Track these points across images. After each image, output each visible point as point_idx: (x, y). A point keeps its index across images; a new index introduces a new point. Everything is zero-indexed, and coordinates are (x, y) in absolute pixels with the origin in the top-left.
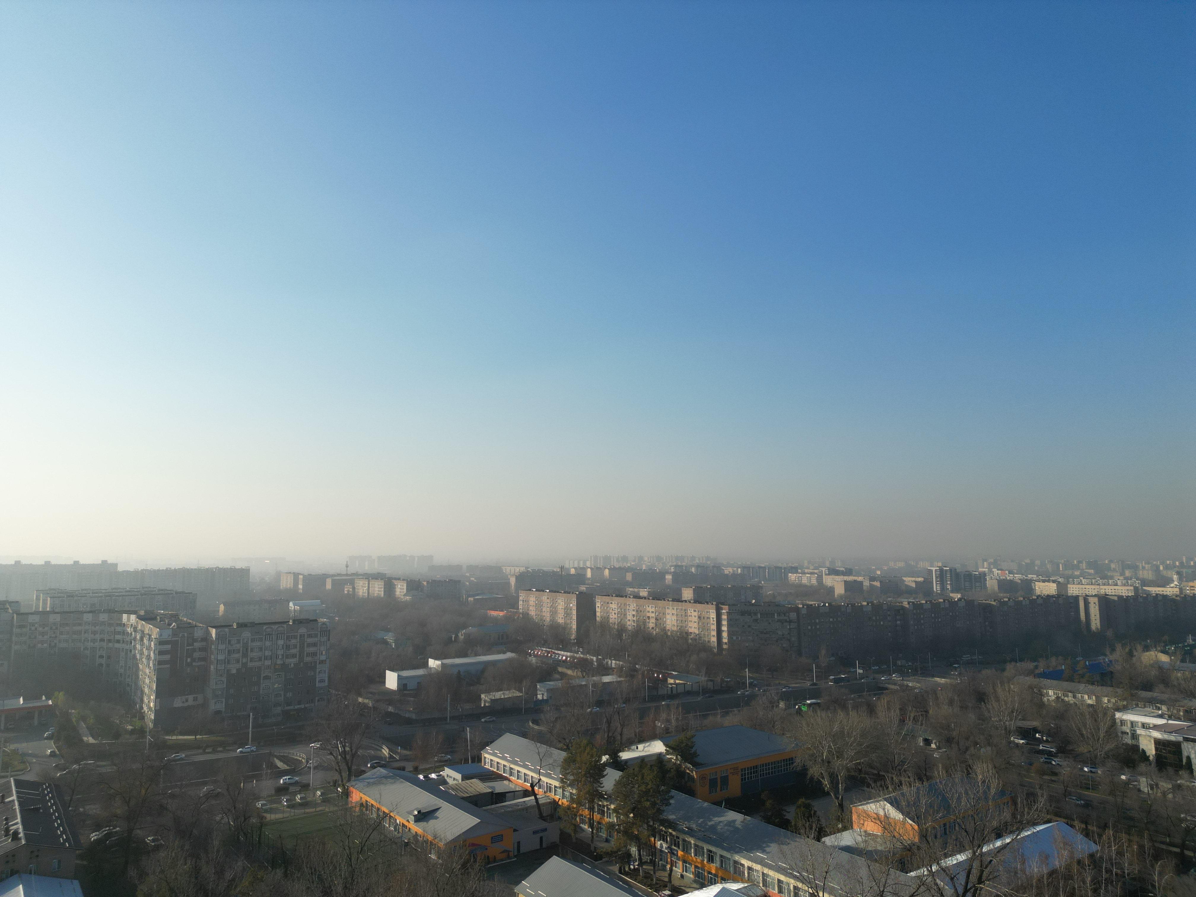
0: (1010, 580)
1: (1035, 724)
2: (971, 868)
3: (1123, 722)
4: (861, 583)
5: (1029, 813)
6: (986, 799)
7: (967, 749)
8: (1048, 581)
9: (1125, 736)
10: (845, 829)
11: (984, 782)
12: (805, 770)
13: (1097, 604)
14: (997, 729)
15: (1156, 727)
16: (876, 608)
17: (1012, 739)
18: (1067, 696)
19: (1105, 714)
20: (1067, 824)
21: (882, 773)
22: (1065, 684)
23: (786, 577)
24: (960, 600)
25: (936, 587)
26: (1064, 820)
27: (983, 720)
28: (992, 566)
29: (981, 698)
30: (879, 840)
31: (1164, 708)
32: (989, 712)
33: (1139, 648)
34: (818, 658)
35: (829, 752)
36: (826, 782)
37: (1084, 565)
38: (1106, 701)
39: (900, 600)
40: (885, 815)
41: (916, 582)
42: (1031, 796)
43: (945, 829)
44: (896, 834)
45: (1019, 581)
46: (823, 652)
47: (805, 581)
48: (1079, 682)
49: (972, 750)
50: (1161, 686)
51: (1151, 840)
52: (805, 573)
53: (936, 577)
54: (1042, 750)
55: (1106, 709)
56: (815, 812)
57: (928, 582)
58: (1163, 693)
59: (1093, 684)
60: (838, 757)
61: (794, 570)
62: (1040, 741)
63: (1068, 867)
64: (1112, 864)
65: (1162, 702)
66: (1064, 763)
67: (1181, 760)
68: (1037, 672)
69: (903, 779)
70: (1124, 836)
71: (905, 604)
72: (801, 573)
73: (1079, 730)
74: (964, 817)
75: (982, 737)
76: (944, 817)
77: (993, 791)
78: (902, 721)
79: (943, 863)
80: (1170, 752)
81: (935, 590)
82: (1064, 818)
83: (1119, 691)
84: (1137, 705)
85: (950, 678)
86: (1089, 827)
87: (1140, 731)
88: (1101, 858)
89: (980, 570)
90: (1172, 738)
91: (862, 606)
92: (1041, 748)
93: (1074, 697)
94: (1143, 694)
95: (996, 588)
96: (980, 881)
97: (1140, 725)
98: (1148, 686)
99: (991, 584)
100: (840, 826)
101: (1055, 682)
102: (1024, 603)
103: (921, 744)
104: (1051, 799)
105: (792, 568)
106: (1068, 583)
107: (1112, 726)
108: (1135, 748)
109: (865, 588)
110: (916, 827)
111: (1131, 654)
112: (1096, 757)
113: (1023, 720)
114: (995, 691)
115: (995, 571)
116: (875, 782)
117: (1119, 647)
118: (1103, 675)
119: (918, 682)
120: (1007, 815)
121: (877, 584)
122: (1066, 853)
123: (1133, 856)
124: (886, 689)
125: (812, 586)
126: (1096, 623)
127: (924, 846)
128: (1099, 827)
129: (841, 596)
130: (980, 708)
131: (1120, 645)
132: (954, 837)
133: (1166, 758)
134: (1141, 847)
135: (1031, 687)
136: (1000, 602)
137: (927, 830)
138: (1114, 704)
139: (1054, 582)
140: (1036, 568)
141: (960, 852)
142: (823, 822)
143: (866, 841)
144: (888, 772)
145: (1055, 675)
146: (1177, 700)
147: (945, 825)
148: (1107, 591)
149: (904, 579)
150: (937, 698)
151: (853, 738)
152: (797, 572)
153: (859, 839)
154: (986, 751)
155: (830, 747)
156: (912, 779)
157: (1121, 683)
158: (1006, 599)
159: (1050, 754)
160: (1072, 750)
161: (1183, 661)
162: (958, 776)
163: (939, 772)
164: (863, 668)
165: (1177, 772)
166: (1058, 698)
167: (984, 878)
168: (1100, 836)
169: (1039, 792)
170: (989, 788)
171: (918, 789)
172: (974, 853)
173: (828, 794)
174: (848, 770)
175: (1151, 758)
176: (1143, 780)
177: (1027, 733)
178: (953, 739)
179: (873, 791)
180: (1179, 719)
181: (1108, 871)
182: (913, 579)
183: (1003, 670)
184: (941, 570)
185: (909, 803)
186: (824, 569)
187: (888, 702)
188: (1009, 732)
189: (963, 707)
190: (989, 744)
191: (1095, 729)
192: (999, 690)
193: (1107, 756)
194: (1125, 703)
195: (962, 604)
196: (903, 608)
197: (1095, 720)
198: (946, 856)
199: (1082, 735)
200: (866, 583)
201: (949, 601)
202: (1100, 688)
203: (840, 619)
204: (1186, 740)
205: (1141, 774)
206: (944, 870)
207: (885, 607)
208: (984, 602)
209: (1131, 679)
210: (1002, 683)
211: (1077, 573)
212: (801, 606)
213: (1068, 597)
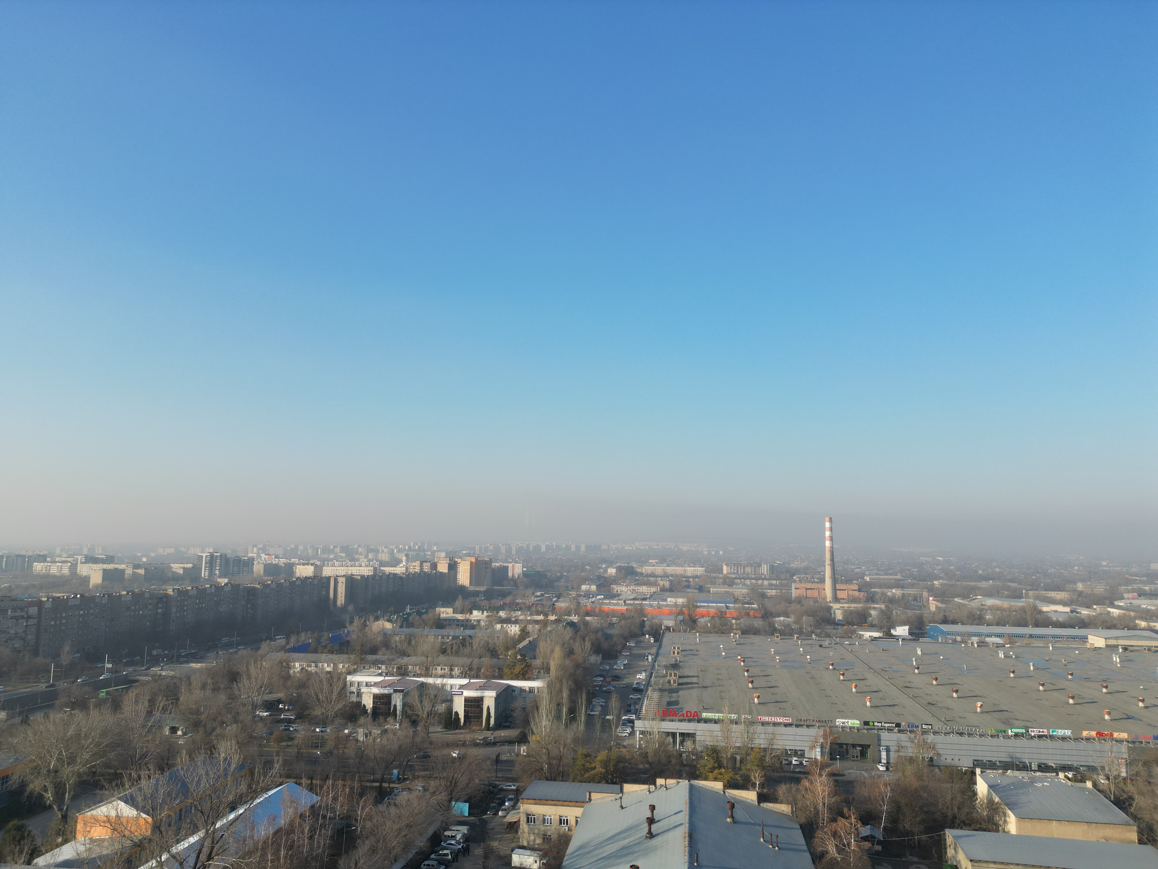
0: (276, 564)
1: (280, 695)
2: (202, 846)
3: (352, 684)
4: (123, 571)
5: (263, 781)
6: (226, 775)
7: (214, 729)
8: (308, 564)
9: (352, 695)
10: (66, 841)
11: (225, 759)
12: (23, 785)
13: (344, 583)
14: (245, 705)
15: (376, 684)
16: (137, 597)
17: (257, 713)
18: (311, 666)
19: (339, 678)
20: (296, 783)
21: (119, 771)
22: (310, 656)
23: (30, 566)
24: (226, 584)
25: (204, 573)
26: (294, 780)
27: (233, 699)
28: (261, 552)
29: (234, 677)
30: (106, 844)
31: (383, 667)
32: (240, 690)
33: (372, 618)
34: (59, 655)
35: (59, 759)
36: (49, 796)
37: (338, 550)
38: (341, 667)
39: (164, 587)
40: (117, 816)
41: (184, 568)
42: (268, 764)
43: (180, 815)
44: (127, 833)
45: (283, 565)
46: (67, 649)
47: (54, 570)
48: (322, 653)
49: (218, 730)
50: (384, 649)
51: (360, 781)
52: (55, 562)
53: (206, 563)
54: (283, 719)
55: (341, 674)
56: (30, 832)
57: (197, 568)
58: (384, 655)
59: (332, 653)
60: (69, 764)
61: (42, 558)
62: (282, 711)
63: (291, 824)
64: (327, 810)
65: (382, 663)
66: (300, 728)
67: (390, 709)
68: (288, 647)
69: (142, 773)
70: (340, 782)
71: (170, 592)
72: (51, 562)
73: (317, 695)
74: (201, 799)
75: (229, 716)
76: (181, 802)
77: (233, 766)
78: (150, 713)
79: (174, 850)
80: (383, 704)
81: (203, 575)
82: (294, 778)
83: (352, 657)
84: (364, 667)
85: (207, 663)
86: (314, 782)
87: (364, 690)
88: (320, 806)
89: (250, 555)
90: (386, 691)
91: (120, 596)
92: (282, 717)
93: (316, 666)
94: (370, 657)
95: (262, 572)
96: (210, 858)
97: (364, 684)
98: (374, 651)
99: (258, 568)
100: (60, 840)
101: (301, 655)
102: (284, 585)
103: (167, 733)
104: (285, 763)
105: (39, 556)
106: (324, 565)
107: (343, 688)
108: (359, 704)
109: (126, 576)
110: (150, 820)
111: (365, 625)
112: (327, 717)
113: (270, 693)
114: (248, 669)
115: (263, 556)
116: (110, 782)
117: (356, 620)
118: (341, 644)
119: (171, 670)
120: (243, 788)
121: (142, 572)
122: (291, 811)
123: (344, 798)
124: (137, 681)
125: (62, 577)
126: (341, 600)
127: (157, 837)
128: (321, 780)
129: (97, 586)
130: (232, 688)
131: (357, 617)
132: (188, 821)
133: (379, 709)
134: (352, 788)
135: (281, 662)
136: (264, 584)
137: (161, 820)
138: (347, 669)
139: (312, 564)
140: (299, 553)
141: (193, 834)
142: (39, 841)
143: (90, 849)
144: (127, 769)
145: (303, 649)
146: (393, 660)
147: (181, 810)
148: (353, 571)
149: (172, 565)
150: (190, 684)
151: (90, 740)
152: (45, 561)
153: (82, 848)
154: (232, 729)
155: (60, 753)
156: (152, 772)
157: (355, 650)
158: (269, 582)
159: (289, 721)
160: (309, 715)
161: (401, 627)
162: (200, 759)
163: (182, 758)
164: (112, 662)
165: (386, 719)
166: (302, 669)
167: (214, 853)
168: (321, 787)
169: (276, 758)
170: (229, 765)
171: (157, 780)
172: (207, 831)
173: (50, 807)
174: (79, 775)
175: (369, 711)
176: (361, 731)
177: (271, 706)
178: (201, 722)
179: (107, 792)
180: (393, 675)
181: (324, 817)
182: (182, 565)
183: (258, 649)
184: (212, 556)
185: (145, 796)
186: (79, 557)
187: (137, 694)
188: (255, 707)
189: (216, 689)
190: (236, 721)
191: (329, 693)
192: (252, 668)
193: (336, 715)
194: (355, 667)
195: (228, 588)
196: (167, 596)
197: (331, 685)
198: (178, 842)
199: (318, 700)
200: (129, 571)
201: (215, 586)
202: (338, 656)
203: (92, 611)
204: (395, 691)
205: (360, 726)
206: (173, 857)
207: (147, 595)
208: (249, 585)
209: (362, 646)
210: (255, 662)
211: (332, 556)
212: (45, 599)
213: (322, 578)
